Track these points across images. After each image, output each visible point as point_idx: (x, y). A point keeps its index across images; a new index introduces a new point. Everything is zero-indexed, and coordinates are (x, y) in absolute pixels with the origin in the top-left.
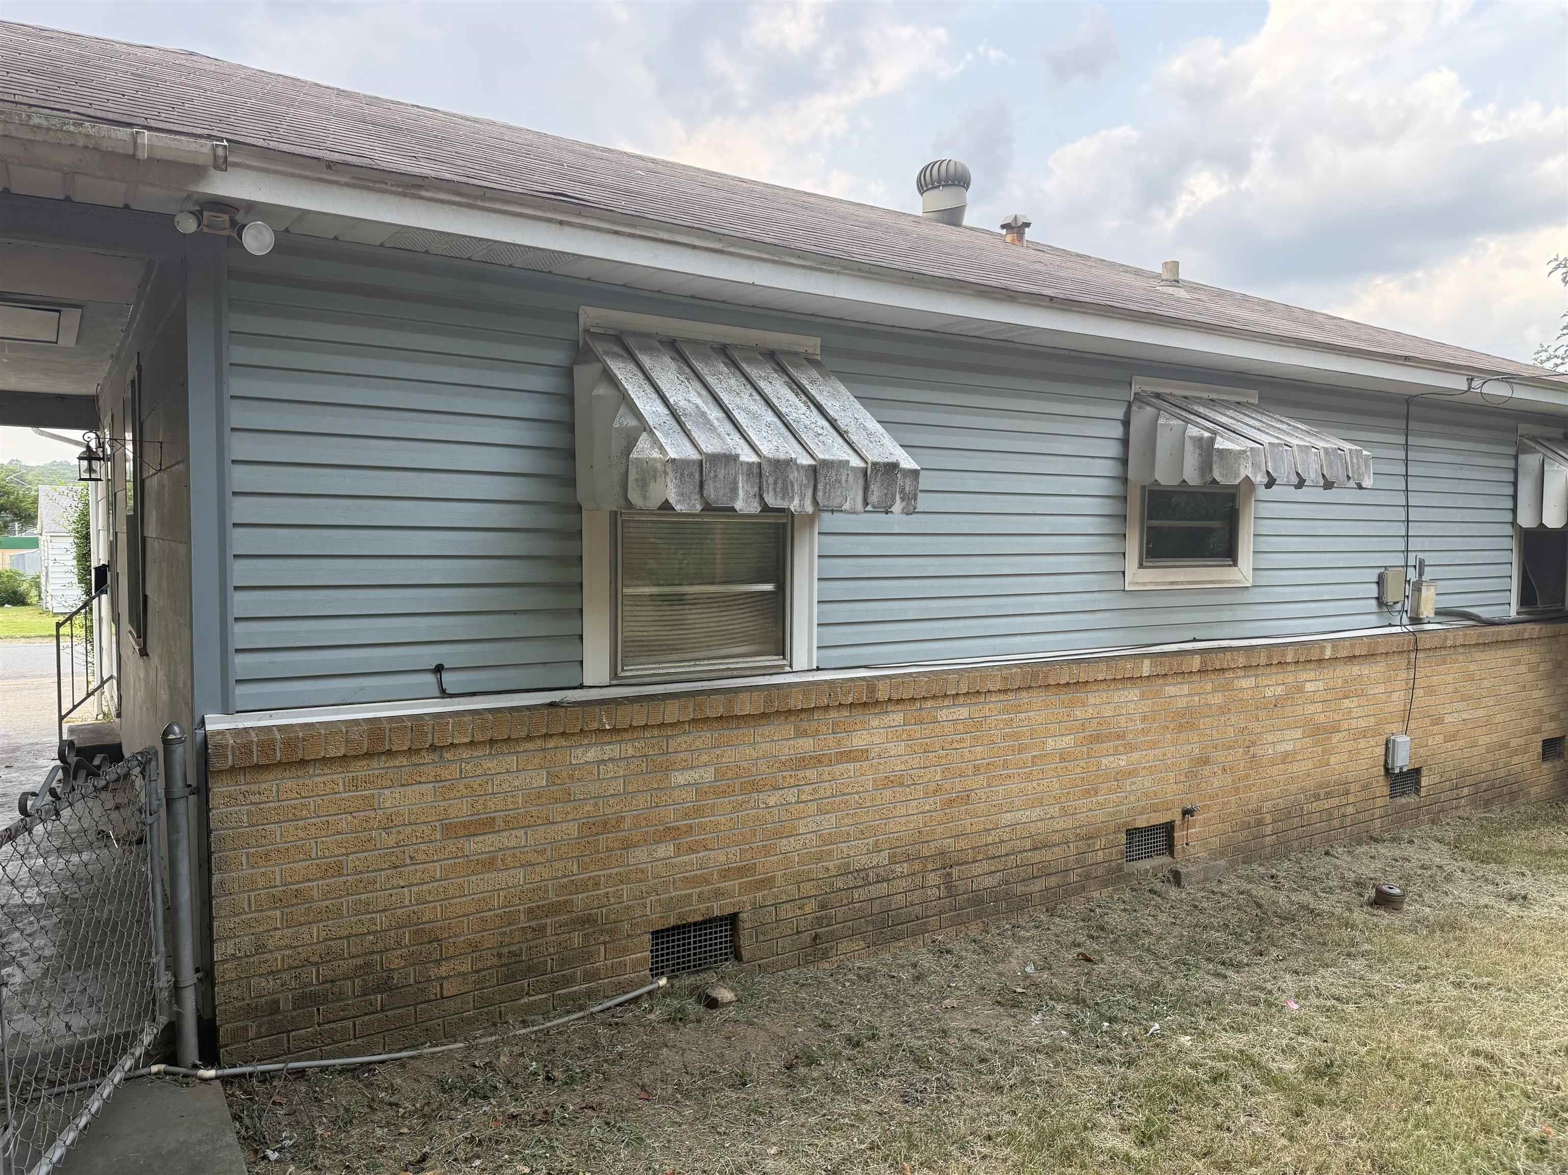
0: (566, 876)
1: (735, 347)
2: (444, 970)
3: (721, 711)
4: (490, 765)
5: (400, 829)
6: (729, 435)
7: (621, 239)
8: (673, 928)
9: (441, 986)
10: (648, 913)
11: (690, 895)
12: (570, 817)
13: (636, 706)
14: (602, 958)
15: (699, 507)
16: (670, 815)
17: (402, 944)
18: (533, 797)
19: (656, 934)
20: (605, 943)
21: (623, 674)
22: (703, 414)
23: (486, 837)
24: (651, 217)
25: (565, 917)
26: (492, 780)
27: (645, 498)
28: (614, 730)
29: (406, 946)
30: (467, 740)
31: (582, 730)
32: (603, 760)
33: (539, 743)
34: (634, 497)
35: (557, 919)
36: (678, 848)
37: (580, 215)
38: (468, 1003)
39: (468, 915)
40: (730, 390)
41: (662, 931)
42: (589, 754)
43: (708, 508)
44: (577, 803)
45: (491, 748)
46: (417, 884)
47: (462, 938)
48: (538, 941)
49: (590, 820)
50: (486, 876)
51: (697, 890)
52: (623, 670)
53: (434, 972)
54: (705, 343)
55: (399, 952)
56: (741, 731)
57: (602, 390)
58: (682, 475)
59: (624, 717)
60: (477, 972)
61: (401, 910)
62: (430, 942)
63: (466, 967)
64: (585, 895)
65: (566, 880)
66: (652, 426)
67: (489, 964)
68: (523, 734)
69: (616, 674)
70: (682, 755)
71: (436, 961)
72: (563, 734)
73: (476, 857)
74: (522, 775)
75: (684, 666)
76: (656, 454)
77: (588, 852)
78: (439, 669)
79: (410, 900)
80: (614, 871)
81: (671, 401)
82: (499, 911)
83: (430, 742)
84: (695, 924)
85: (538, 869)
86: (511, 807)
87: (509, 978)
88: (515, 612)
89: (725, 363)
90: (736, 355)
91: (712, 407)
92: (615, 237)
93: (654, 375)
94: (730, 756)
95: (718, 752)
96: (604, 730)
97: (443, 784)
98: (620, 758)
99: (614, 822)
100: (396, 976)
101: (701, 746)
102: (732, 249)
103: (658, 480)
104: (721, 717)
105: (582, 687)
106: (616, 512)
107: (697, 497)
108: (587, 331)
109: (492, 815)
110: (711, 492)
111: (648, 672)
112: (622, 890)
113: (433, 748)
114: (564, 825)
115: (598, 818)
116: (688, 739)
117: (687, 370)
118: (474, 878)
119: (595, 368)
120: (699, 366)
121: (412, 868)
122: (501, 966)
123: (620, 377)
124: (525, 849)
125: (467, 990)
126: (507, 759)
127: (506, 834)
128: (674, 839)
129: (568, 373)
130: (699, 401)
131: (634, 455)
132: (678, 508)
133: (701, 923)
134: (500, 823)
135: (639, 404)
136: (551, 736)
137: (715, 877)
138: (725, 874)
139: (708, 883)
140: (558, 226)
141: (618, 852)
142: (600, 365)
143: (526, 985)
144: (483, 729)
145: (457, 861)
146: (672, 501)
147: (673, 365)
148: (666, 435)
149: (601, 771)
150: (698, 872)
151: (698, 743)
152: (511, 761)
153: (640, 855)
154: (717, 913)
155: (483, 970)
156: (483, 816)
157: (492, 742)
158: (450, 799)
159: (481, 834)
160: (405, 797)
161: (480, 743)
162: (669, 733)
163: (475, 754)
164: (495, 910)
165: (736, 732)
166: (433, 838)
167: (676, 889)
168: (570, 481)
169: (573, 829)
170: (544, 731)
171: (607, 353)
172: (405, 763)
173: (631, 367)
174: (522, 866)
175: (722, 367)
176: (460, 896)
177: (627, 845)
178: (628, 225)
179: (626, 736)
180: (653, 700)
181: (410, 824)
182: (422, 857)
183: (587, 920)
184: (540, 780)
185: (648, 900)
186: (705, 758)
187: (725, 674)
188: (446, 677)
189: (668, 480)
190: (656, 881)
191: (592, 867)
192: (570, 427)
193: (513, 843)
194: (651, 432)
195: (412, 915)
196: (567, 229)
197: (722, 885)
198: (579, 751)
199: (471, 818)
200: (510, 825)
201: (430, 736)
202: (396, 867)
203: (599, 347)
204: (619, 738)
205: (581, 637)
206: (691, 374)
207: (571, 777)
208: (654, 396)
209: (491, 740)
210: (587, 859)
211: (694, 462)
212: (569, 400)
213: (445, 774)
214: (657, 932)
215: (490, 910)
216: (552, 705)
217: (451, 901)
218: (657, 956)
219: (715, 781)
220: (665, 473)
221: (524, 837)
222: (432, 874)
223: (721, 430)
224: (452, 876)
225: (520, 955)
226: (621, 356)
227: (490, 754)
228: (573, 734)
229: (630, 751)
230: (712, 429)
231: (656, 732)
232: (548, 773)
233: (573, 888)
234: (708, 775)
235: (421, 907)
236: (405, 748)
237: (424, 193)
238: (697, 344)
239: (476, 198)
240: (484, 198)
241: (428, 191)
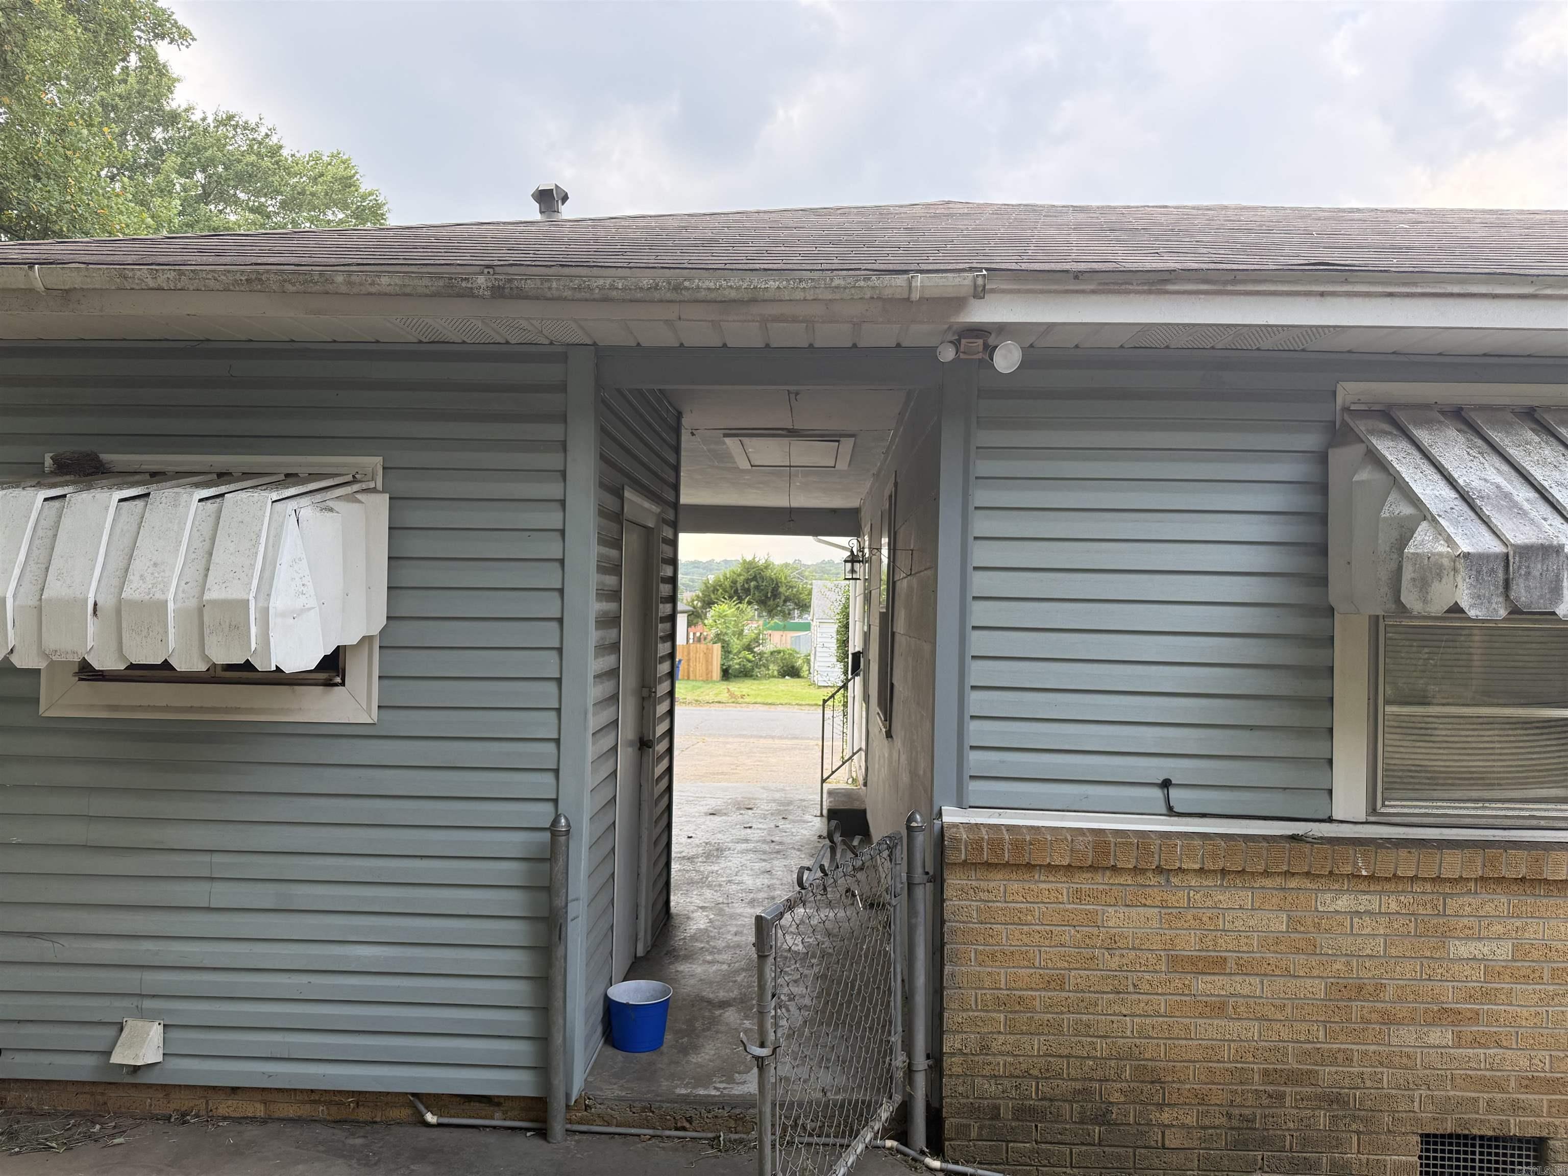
0: (1309, 1042)
1: (1548, 409)
2: (1166, 1117)
3: (1523, 871)
4: (1222, 897)
5: (1124, 952)
6: (1545, 519)
7: (1397, 301)
8: (1450, 1136)
9: (1163, 1133)
10: (1416, 1109)
11: (1476, 1100)
12: (1315, 973)
13: (1403, 853)
14: (1355, 1150)
15: (1503, 613)
16: (1449, 995)
17: (1123, 1077)
18: (1270, 941)
19: (1426, 1138)
20: (1358, 1133)
21: (1384, 810)
22: (1507, 496)
23: (1216, 978)
24: (1438, 270)
25: (1308, 1089)
26: (1224, 915)
27: (1425, 601)
28: (1371, 878)
29: (1127, 1081)
30: (1197, 866)
31: (1331, 872)
32: (1357, 912)
33: (1279, 880)
34: (1410, 598)
35: (1298, 1089)
36: (1458, 1036)
37: (1346, 281)
38: (1192, 1161)
39: (1194, 1062)
40: (1544, 463)
41: (1435, 1136)
42: (1339, 902)
43: (1515, 611)
44: (1324, 958)
45: (1223, 879)
46: (1140, 1016)
47: (1188, 1086)
48: (1274, 1110)
49: (1340, 981)
50: (1216, 1022)
51: (1486, 1096)
52: (1383, 805)
53: (1155, 1116)
54: (1502, 408)
55: (1119, 1086)
56: (1552, 901)
57: (1365, 475)
58: (1479, 572)
59: (1386, 863)
60: (1205, 1128)
61: (1123, 1040)
62: (1152, 1082)
63: (1191, 1120)
64: (1333, 1069)
65: (1309, 1046)
66: (1435, 512)
67: (1217, 1122)
68: (1260, 868)
69: (1374, 810)
70: (1465, 921)
71: (1158, 1104)
72: (1307, 874)
73: (1205, 999)
74: (1259, 914)
75: (1467, 808)
76: (1441, 548)
77: (1337, 1019)
78: (1166, 784)
79: (1132, 1032)
80: (1373, 1048)
81: (1461, 482)
82: (1229, 1066)
83: (1156, 863)
84: (1482, 1138)
85: (1277, 1026)
86: (1245, 949)
87: (1236, 1145)
88: (1251, 728)
89: (1533, 430)
90: (1549, 419)
91: (1518, 486)
92: (1388, 299)
93: (1435, 452)
94: (1534, 931)
95: (1518, 923)
96: (1360, 876)
97: (1170, 911)
98: (1380, 913)
99: (1371, 989)
100: (1115, 1110)
101: (1493, 913)
102: (1549, 292)
103: (1444, 581)
104: (1523, 880)
105: (1330, 820)
106: (1378, 616)
107: (1501, 599)
108: (1346, 409)
109: (1223, 954)
110: (1521, 593)
111: (1417, 811)
112: (1382, 1073)
113: (1159, 870)
114: (1308, 981)
115: (1351, 981)
116: (1475, 901)
117: (1480, 442)
118: (1200, 1021)
119: (1357, 450)
120: (1496, 436)
121: (1136, 996)
122: (1232, 1128)
123: (1390, 458)
124: (1261, 1001)
125: (1191, 1146)
126: (1241, 894)
127: (1238, 978)
128: (1453, 1023)
129: (1323, 459)
130: (1499, 480)
131: (1410, 549)
132: (1472, 613)
133: (1490, 1139)
134: (1231, 965)
135: (1417, 489)
136: (1293, 874)
137: (1513, 1084)
138: (1529, 1083)
139: (1503, 1090)
140: (1318, 298)
141: (1377, 1027)
142: (1360, 449)
143: (1260, 1158)
144: (1214, 856)
145: (1183, 998)
146: (1464, 605)
147: (1461, 438)
148: (1456, 523)
149: (1355, 925)
150: (1488, 1073)
151: (1489, 908)
152: (1245, 897)
153: (1405, 1036)
154: (1514, 1131)
155: (1211, 1128)
156: (1213, 954)
157: (1224, 872)
158: (1177, 929)
159: (1209, 974)
160: (1129, 918)
161: (1210, 871)
162: (1448, 890)
163: (1205, 883)
164: (1224, 1062)
165: (1545, 901)
166: (1158, 968)
167: (1454, 1088)
168: (1321, 581)
169: (1319, 988)
170: (1285, 868)
171: (1372, 432)
172: (1129, 882)
173: (1404, 445)
174: (1257, 1019)
175: (1530, 435)
176: (1186, 1039)
177: (1388, 1020)
178: (1405, 284)
179: (1387, 886)
180: (1425, 846)
181: (1134, 948)
182: (1145, 987)
183: (1334, 1100)
184: (1280, 924)
185: (1417, 1094)
186: (1498, 928)
187: (1528, 823)
188: (1174, 793)
189: (1459, 579)
190: (1427, 1072)
191: (1342, 1038)
192: (1323, 519)
193: (1245, 991)
194: (1434, 521)
195: (1134, 1048)
196: (1329, 301)
197: (1523, 1097)
198: (1328, 896)
199: (1198, 954)
200: (1244, 969)
201: (1156, 856)
202: (1119, 993)
203: (1361, 427)
204: (1379, 888)
205: (1330, 762)
206: (1485, 447)
207: (1318, 926)
208: (1437, 477)
209: (1223, 870)
210: (1336, 1027)
211: (1496, 556)
212: (1323, 488)
213: (1172, 900)
214: (1428, 1135)
215: (1218, 1061)
216: (1294, 838)
217: (1176, 1042)
218: (1427, 1165)
219: (1514, 960)
220: (1455, 570)
221: (1259, 986)
222: (1157, 1008)
223: (1533, 514)
224: (1177, 1014)
225: (1253, 1121)
226: (1390, 433)
227: (1222, 885)
228: (1318, 876)
229: (1394, 907)
230: (1522, 513)
231: (1428, 887)
232: (1289, 917)
233: (1318, 1058)
234: (1504, 950)
235: (1143, 1041)
236: (1131, 866)
237: (1170, 287)
238: (1491, 410)
239: (1226, 283)
240: (1235, 281)
241: (1174, 284)
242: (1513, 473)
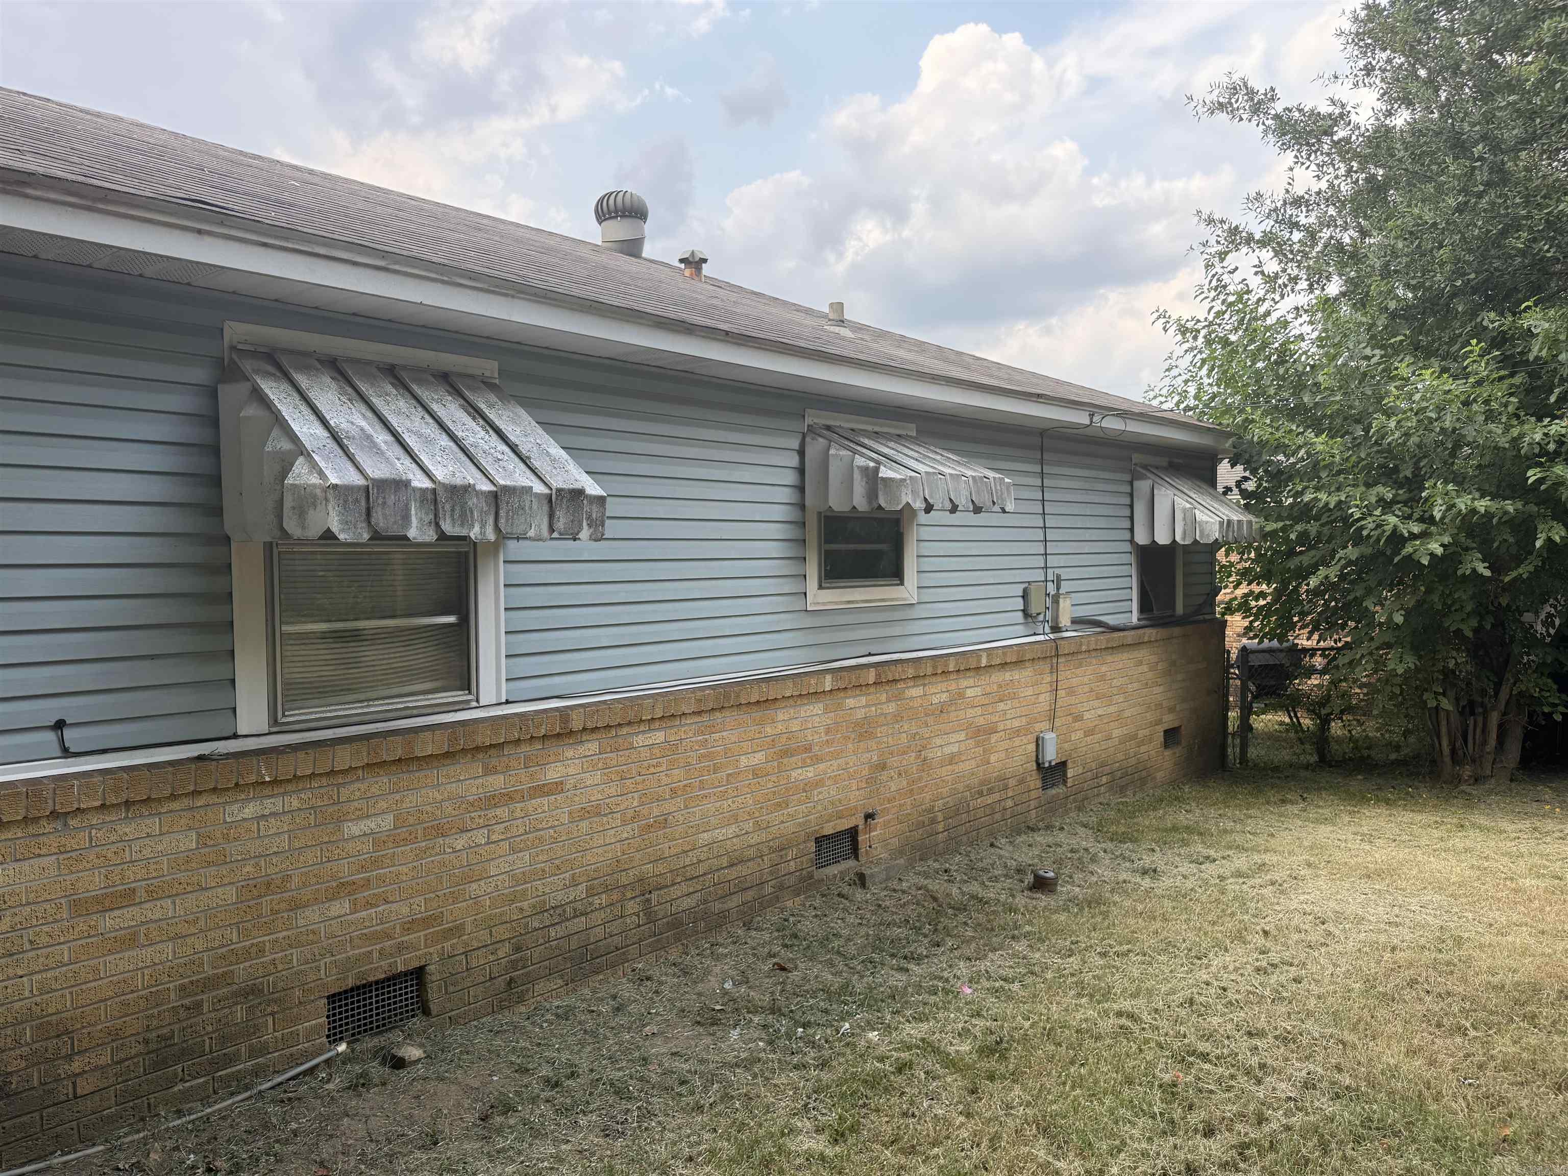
0: (224, 946)
1: (404, 367)
2: (76, 1066)
3: (399, 753)
4: (128, 829)
5: (17, 910)
6: (398, 459)
7: (270, 251)
8: (352, 990)
9: (74, 1084)
10: (323, 976)
11: (370, 952)
12: (226, 881)
13: (301, 755)
14: (270, 1030)
15: (366, 536)
16: (345, 870)
17: (22, 1042)
18: (180, 862)
19: (332, 999)
20: (273, 1014)
21: (285, 720)
22: (369, 437)
23: (125, 911)
24: (305, 230)
25: (225, 990)
26: (130, 846)
27: (303, 528)
28: (275, 782)
29: (28, 1044)
30: (97, 803)
31: (237, 785)
32: (263, 816)
33: (186, 802)
34: (291, 525)
35: (214, 993)
36: (354, 903)
37: (222, 224)
38: (109, 1099)
39: (106, 1000)
40: (399, 413)
41: (340, 994)
42: (247, 810)
43: (377, 536)
44: (234, 865)
45: (128, 811)
46: (40, 972)
47: (99, 1027)
48: (193, 1020)
49: (250, 882)
50: (127, 954)
51: (378, 947)
52: (284, 715)
53: (64, 1069)
54: (369, 363)
55: (18, 1052)
56: (422, 774)
57: (251, 411)
58: (345, 501)
59: (286, 766)
60: (117, 1063)
61: (20, 1003)
62: (58, 1036)
63: (105, 1059)
64: (247, 964)
65: (224, 950)
66: (309, 449)
67: (133, 1052)
68: (167, 793)
69: (276, 721)
70: (356, 804)
71: (68, 1055)
72: (215, 790)
73: (113, 935)
74: (166, 839)
75: (356, 708)
76: (314, 480)
77: (249, 917)
78: (60, 725)
79: (32, 991)
80: (281, 935)
81: (332, 423)
82: (144, 992)
83: (50, 807)
84: (377, 983)
85: (189, 941)
86: (155, 874)
87: (158, 1065)
88: (152, 657)
89: (392, 384)
90: (404, 375)
91: (379, 430)
92: (262, 250)
93: (311, 395)
94: (411, 800)
95: (398, 797)
96: (264, 783)
97: (69, 855)
98: (284, 812)
99: (278, 882)
100: (14, 1080)
101: (378, 793)
102: (397, 267)
103: (319, 507)
104: (400, 760)
105: (235, 736)
106: (271, 543)
107: (364, 525)
108: (233, 348)
109: (133, 885)
110: (380, 519)
111: (313, 717)
112: (292, 954)
113: (54, 815)
114: (219, 890)
115: (259, 880)
116: (363, 786)
117: (350, 390)
118: (108, 958)
119: (243, 388)
120: (363, 387)
121: (33, 954)
122: (149, 1053)
123: (272, 397)
124: (173, 921)
125: (106, 1085)
126: (148, 821)
127: (147, 905)
128: (349, 894)
129: (213, 394)
130: (363, 424)
131: (289, 481)
132: (342, 537)
133: (383, 981)
134: (141, 894)
135: (295, 427)
136: (200, 793)
137: (398, 930)
138: (410, 926)
139: (390, 937)
140: (196, 235)
141: (285, 915)
142: (248, 385)
143: (180, 1070)
144: (117, 790)
145: (89, 940)
146: (335, 529)
147: (333, 385)
148: (327, 459)
149: (262, 827)
150: (378, 928)
151: (375, 790)
152: (153, 824)
153: (312, 915)
154: (401, 968)
155: (127, 1059)
156: (120, 888)
157: (128, 804)
158: (78, 872)
159: (118, 908)
160: (21, 873)
161: (113, 805)
162: (340, 781)
163: (108, 819)
164: (138, 991)
165: (417, 775)
166: (58, 917)
167: (353, 948)
168: (216, 511)
169: (230, 894)
170: (192, 788)
171: (257, 372)
172: (19, 835)
173: (286, 386)
174: (170, 939)
175: (389, 388)
176: (95, 980)
177: (296, 906)
178: (276, 237)
179: (290, 787)
180: (320, 746)
181: (28, 904)
182: (45, 940)
183: (253, 991)
184: (190, 842)
185: (322, 963)
186: (383, 805)
187: (404, 713)
188: (68, 733)
189: (330, 507)
190: (330, 941)
191: (255, 933)
192: (215, 451)
193: (157, 916)
194: (308, 456)
195: (34, 1007)
196: (208, 240)
197: (406, 938)
198: (236, 807)
199: (104, 891)
200: (153, 895)
201: (50, 802)
202: (11, 955)
203: (247, 365)
204: (282, 790)
205: (233, 681)
206: (354, 394)
207: (226, 837)
208: (313, 417)
209: (127, 801)
210: (249, 925)
211: (359, 488)
212: (213, 421)
213: (72, 843)
214: (334, 995)
215: (132, 992)
216: (201, 758)
217: (84, 987)
218: (334, 1021)
219: (395, 828)
220: (327, 500)
221: (171, 907)
222: (58, 958)
223: (389, 454)
224: (83, 958)
225: (173, 1037)
226: (274, 375)
227: (126, 817)
228: (227, 789)
229: (296, 804)
230: (380, 453)
231: (324, 781)
232: (198, 835)
233: (233, 959)
234: (387, 821)
235: (45, 997)
236: (19, 818)
237: (29, 191)
238: (361, 364)
239: (95, 200)
240: (105, 200)
241: (35, 188)
242: (376, 419)
